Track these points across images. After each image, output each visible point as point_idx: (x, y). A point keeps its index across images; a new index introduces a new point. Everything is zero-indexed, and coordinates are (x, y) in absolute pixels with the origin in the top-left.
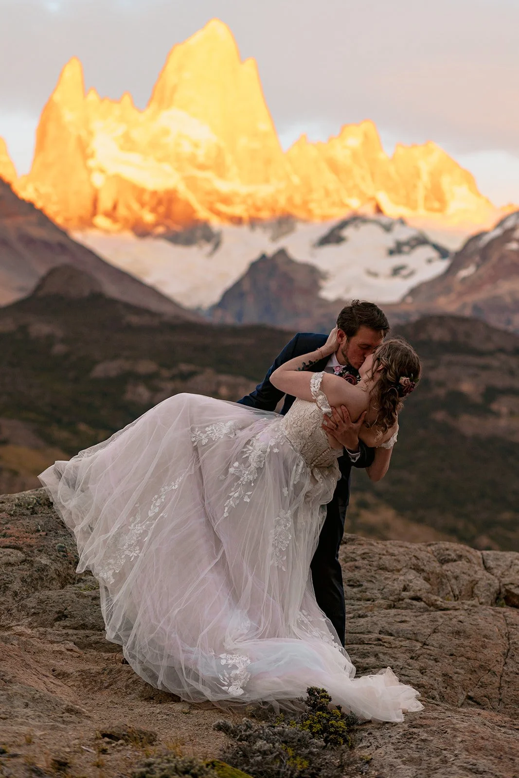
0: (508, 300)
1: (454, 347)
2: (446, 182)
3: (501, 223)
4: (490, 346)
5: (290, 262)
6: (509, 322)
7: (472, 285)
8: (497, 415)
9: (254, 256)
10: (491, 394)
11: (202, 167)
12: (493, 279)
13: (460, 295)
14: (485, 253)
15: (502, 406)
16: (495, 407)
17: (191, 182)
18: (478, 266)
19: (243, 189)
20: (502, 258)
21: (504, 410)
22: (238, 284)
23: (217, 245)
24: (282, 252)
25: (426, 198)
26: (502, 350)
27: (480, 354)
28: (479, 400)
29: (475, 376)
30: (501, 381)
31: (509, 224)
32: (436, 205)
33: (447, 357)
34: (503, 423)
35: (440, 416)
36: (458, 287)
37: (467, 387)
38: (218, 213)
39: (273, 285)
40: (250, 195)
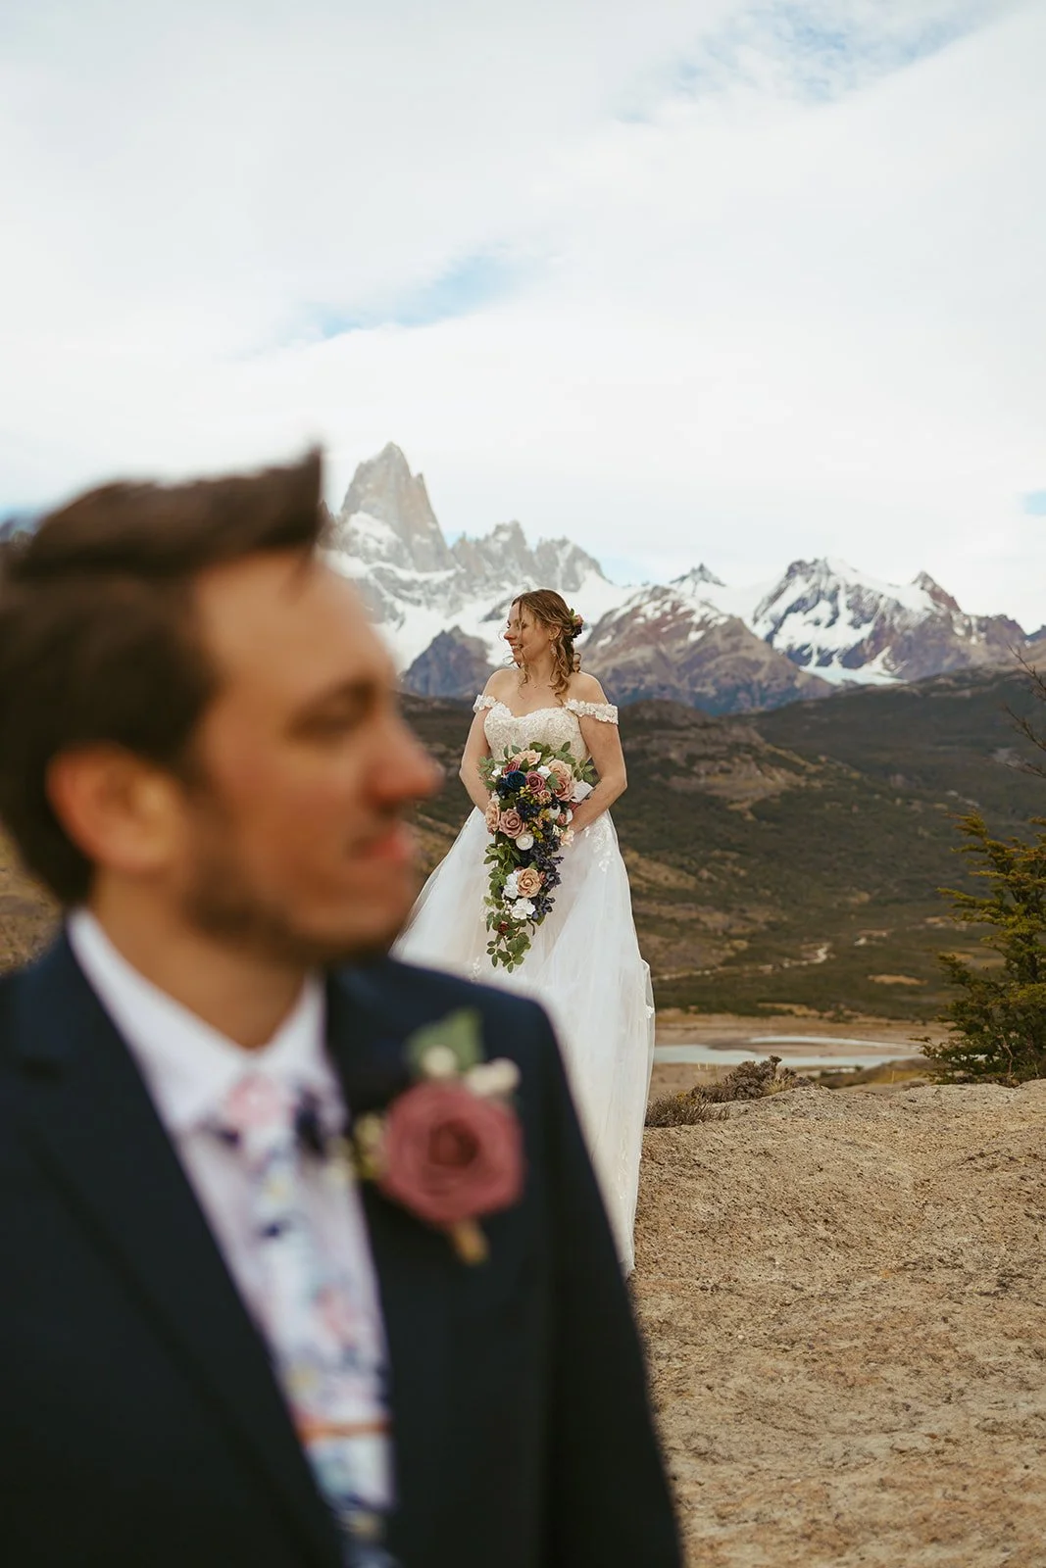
0: (640, 664)
1: (662, 724)
2: (579, 566)
3: (629, 602)
4: (686, 723)
5: (463, 636)
6: (641, 681)
7: (610, 652)
8: (698, 776)
9: (436, 633)
10: (692, 759)
11: (384, 560)
12: (627, 647)
13: (602, 660)
14: (619, 625)
15: (701, 768)
16: (695, 769)
17: (380, 574)
18: (614, 637)
19: (421, 577)
20: (631, 631)
21: (702, 772)
22: (424, 655)
23: (402, 623)
24: (457, 629)
25: (564, 581)
26: (695, 725)
27: (680, 729)
28: (683, 764)
29: (680, 746)
30: (700, 750)
31: (635, 603)
32: (572, 586)
33: (657, 733)
34: (702, 781)
35: (656, 778)
36: (599, 654)
37: (673, 755)
38: (401, 597)
39: (453, 656)
40: (426, 582)
